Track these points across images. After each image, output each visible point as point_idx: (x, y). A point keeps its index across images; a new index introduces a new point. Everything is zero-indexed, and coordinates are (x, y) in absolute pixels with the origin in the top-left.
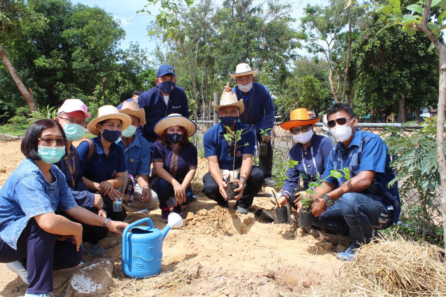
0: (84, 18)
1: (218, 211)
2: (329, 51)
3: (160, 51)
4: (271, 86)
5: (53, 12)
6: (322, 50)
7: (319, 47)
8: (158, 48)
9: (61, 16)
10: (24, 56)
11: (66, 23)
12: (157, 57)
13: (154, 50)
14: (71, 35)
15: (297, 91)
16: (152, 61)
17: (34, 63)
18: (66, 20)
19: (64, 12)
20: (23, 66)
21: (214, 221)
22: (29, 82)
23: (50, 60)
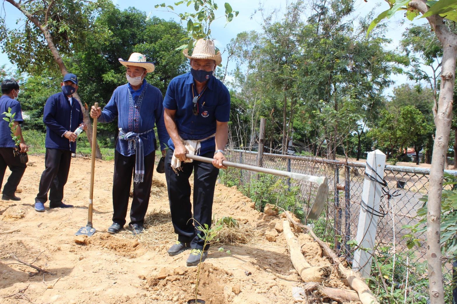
0: (158, 32)
1: (201, 270)
2: (435, 79)
3: (240, 71)
4: (356, 116)
5: (126, 25)
6: (426, 77)
7: (423, 74)
8: (238, 69)
9: (134, 30)
10: (93, 69)
11: (139, 37)
12: (236, 77)
13: (234, 70)
14: (143, 49)
15: (395, 124)
16: (231, 82)
17: (103, 77)
18: (139, 34)
19: (138, 26)
20: (91, 80)
21: (192, 283)
22: (96, 97)
23: (118, 75)
